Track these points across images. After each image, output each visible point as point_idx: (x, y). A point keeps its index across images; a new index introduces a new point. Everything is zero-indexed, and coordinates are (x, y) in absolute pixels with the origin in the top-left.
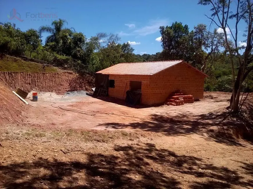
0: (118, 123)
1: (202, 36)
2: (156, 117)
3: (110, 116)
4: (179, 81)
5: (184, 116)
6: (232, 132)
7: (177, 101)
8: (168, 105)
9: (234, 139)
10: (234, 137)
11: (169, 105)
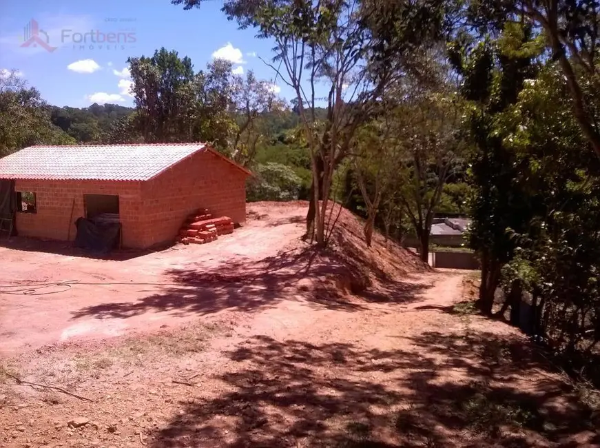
0: (113, 305)
1: (225, 85)
2: (181, 276)
3: (76, 288)
4: (201, 188)
5: (236, 266)
6: (334, 286)
7: (205, 233)
8: (186, 243)
9: (341, 297)
10: (340, 293)
11: (188, 244)
